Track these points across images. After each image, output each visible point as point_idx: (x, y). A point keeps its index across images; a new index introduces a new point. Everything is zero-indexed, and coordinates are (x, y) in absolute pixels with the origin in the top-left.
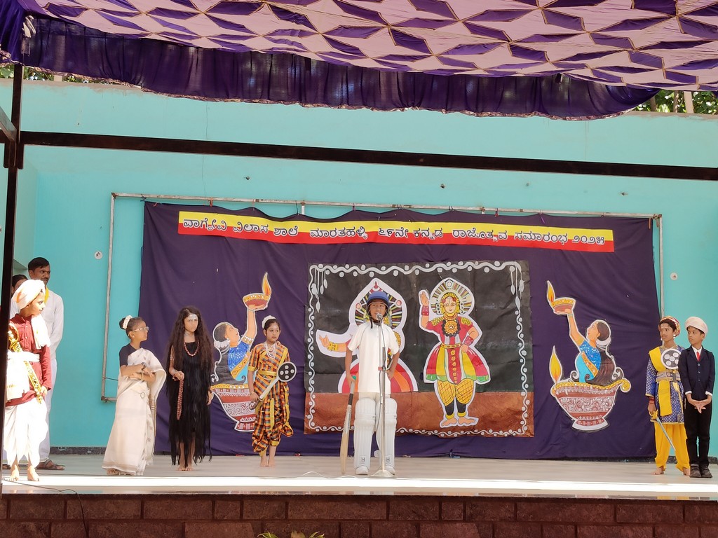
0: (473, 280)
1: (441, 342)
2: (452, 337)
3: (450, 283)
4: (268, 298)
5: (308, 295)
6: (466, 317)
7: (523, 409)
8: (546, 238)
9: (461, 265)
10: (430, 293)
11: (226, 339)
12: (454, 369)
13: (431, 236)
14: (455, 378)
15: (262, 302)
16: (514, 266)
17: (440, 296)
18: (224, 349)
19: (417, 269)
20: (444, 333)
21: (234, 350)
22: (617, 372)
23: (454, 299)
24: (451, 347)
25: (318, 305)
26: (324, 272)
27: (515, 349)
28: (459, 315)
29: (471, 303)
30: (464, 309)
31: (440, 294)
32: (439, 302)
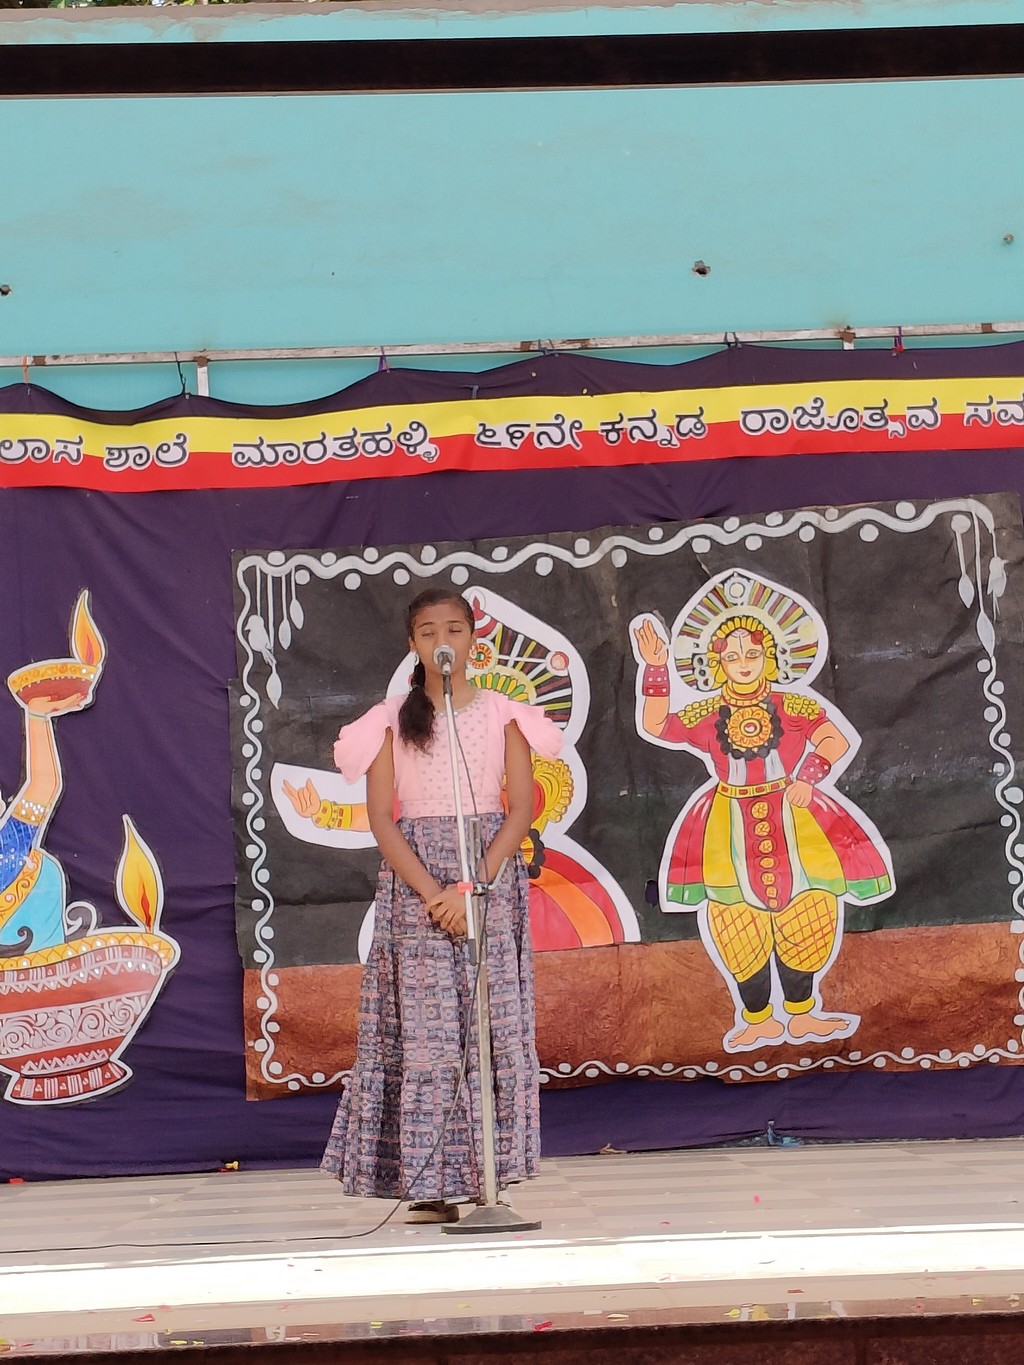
0: (819, 570)
1: (715, 780)
2: (754, 759)
3: (740, 586)
5: (237, 656)
6: (801, 692)
7: (1020, 977)
9: (775, 525)
10: (669, 623)
12: (768, 863)
13: (663, 434)
14: (772, 892)
15: (73, 686)
16: (969, 515)
17: (707, 633)
19: (618, 548)
20: (724, 747)
23: (757, 637)
24: (752, 791)
25: (274, 686)
26: (288, 576)
27: (980, 785)
28: (775, 687)
29: (816, 645)
30: (794, 666)
31: (705, 623)
32: (703, 649)
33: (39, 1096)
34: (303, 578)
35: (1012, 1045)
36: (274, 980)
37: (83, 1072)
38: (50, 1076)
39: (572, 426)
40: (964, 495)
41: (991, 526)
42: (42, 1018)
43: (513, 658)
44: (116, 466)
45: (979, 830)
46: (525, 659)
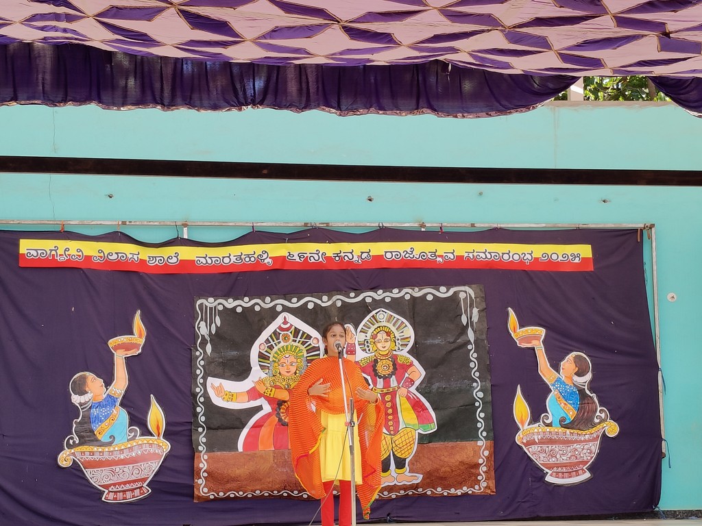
0: (411, 310)
1: (372, 386)
2: (386, 379)
3: (383, 315)
4: (142, 341)
5: (195, 337)
6: (404, 354)
7: (481, 461)
8: (506, 257)
9: (396, 293)
10: (356, 328)
11: (87, 393)
12: (390, 417)
13: (356, 258)
14: (392, 428)
15: (134, 346)
16: (466, 292)
17: (370, 332)
18: (85, 404)
19: (338, 300)
20: (375, 374)
21: (100, 405)
22: (601, 413)
23: (388, 334)
24: (385, 391)
25: (209, 348)
26: (215, 307)
27: (469, 390)
28: (394, 353)
29: (410, 337)
30: (401, 345)
31: (370, 328)
32: (368, 338)
33: (115, 499)
34: (221, 308)
35: (477, 487)
36: (206, 457)
37: (133, 490)
38: (119, 492)
39: (322, 254)
40: (464, 285)
41: (473, 296)
42: (118, 470)
43: (298, 339)
44: (152, 263)
45: (467, 407)
46: (303, 340)
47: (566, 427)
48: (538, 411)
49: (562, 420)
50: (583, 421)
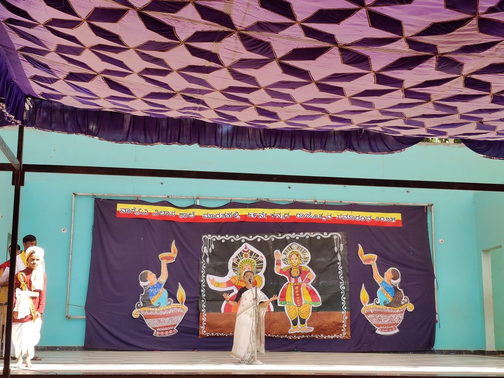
0: (309, 244)
1: (289, 282)
2: (296, 278)
3: (295, 245)
4: (175, 256)
5: (201, 254)
6: (305, 266)
7: (343, 322)
8: (358, 218)
9: (302, 235)
11: (147, 281)
12: (298, 298)
13: (282, 217)
14: (298, 303)
15: (172, 258)
16: (337, 235)
17: (288, 254)
18: (146, 286)
19: (273, 237)
20: (291, 276)
21: (153, 287)
22: (405, 299)
23: (297, 255)
24: (295, 284)
25: (208, 260)
27: (338, 285)
28: (300, 265)
29: (308, 257)
30: (304, 261)
31: (288, 252)
32: (287, 257)
33: (160, 335)
34: (214, 240)
35: (341, 335)
36: (205, 315)
37: (169, 331)
38: (162, 331)
39: (265, 214)
40: (336, 232)
41: (341, 238)
42: (162, 320)
44: (181, 217)
45: (337, 294)
47: (387, 306)
48: (373, 297)
49: (385, 302)
50: (396, 303)
